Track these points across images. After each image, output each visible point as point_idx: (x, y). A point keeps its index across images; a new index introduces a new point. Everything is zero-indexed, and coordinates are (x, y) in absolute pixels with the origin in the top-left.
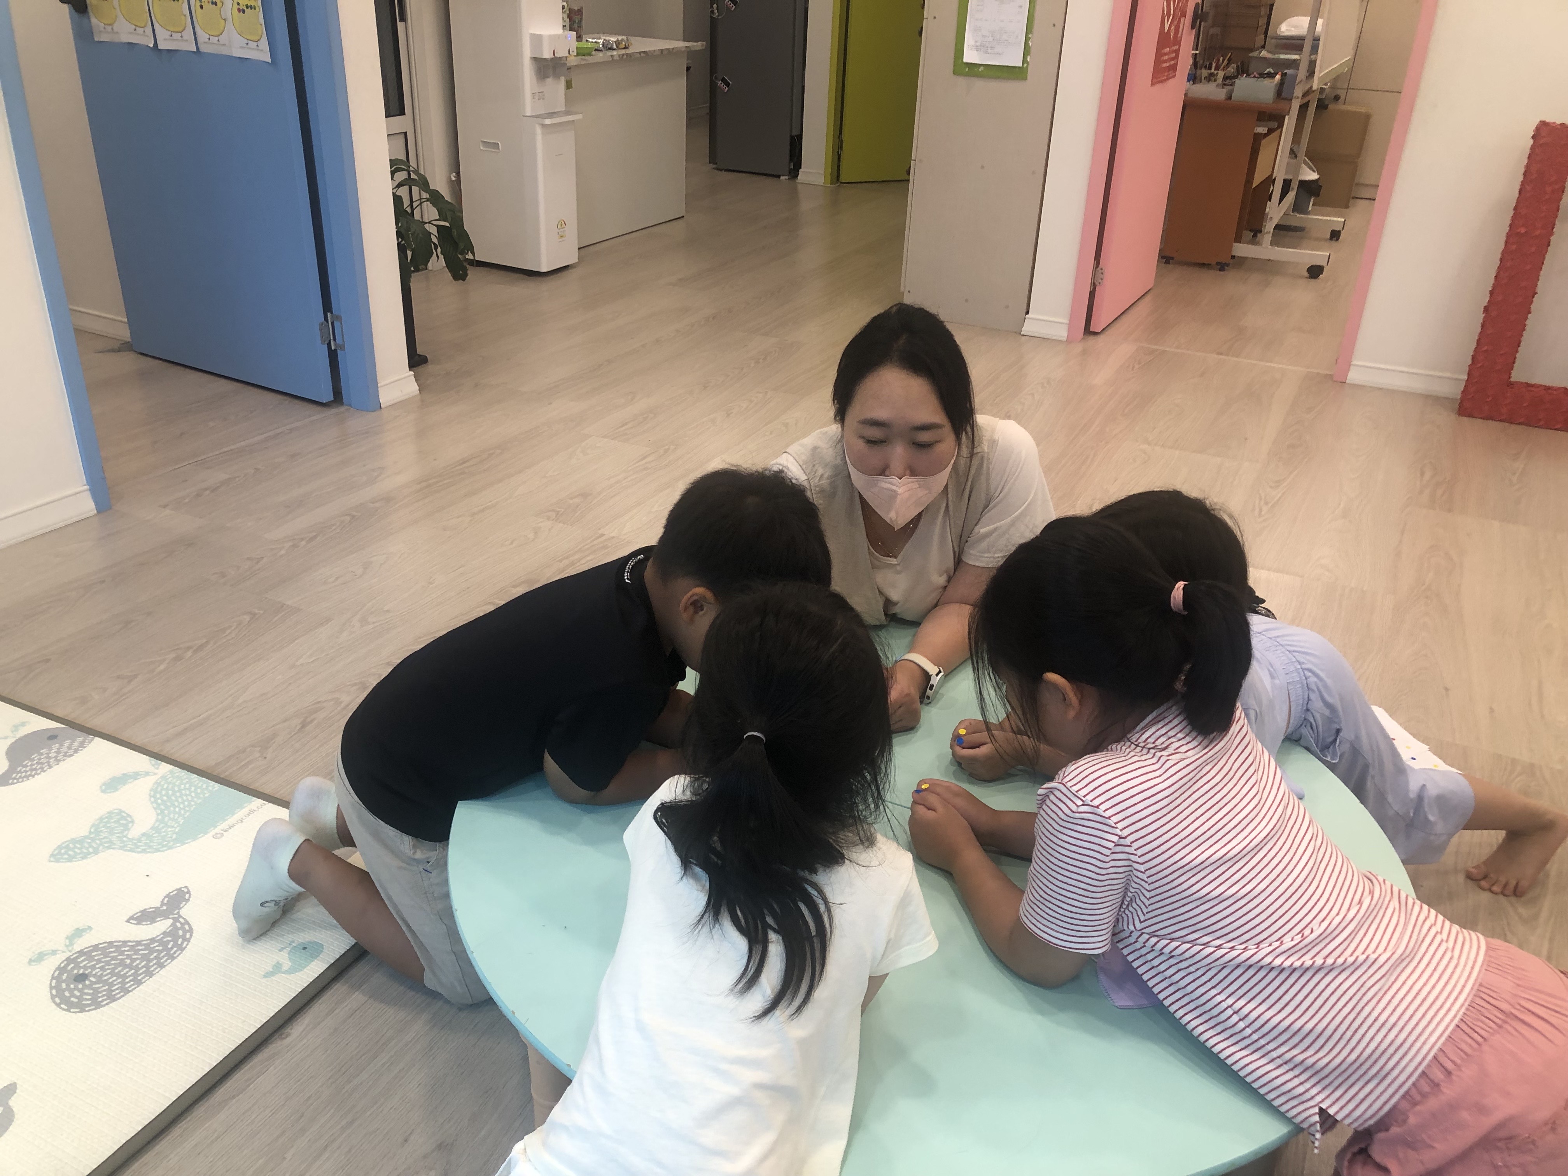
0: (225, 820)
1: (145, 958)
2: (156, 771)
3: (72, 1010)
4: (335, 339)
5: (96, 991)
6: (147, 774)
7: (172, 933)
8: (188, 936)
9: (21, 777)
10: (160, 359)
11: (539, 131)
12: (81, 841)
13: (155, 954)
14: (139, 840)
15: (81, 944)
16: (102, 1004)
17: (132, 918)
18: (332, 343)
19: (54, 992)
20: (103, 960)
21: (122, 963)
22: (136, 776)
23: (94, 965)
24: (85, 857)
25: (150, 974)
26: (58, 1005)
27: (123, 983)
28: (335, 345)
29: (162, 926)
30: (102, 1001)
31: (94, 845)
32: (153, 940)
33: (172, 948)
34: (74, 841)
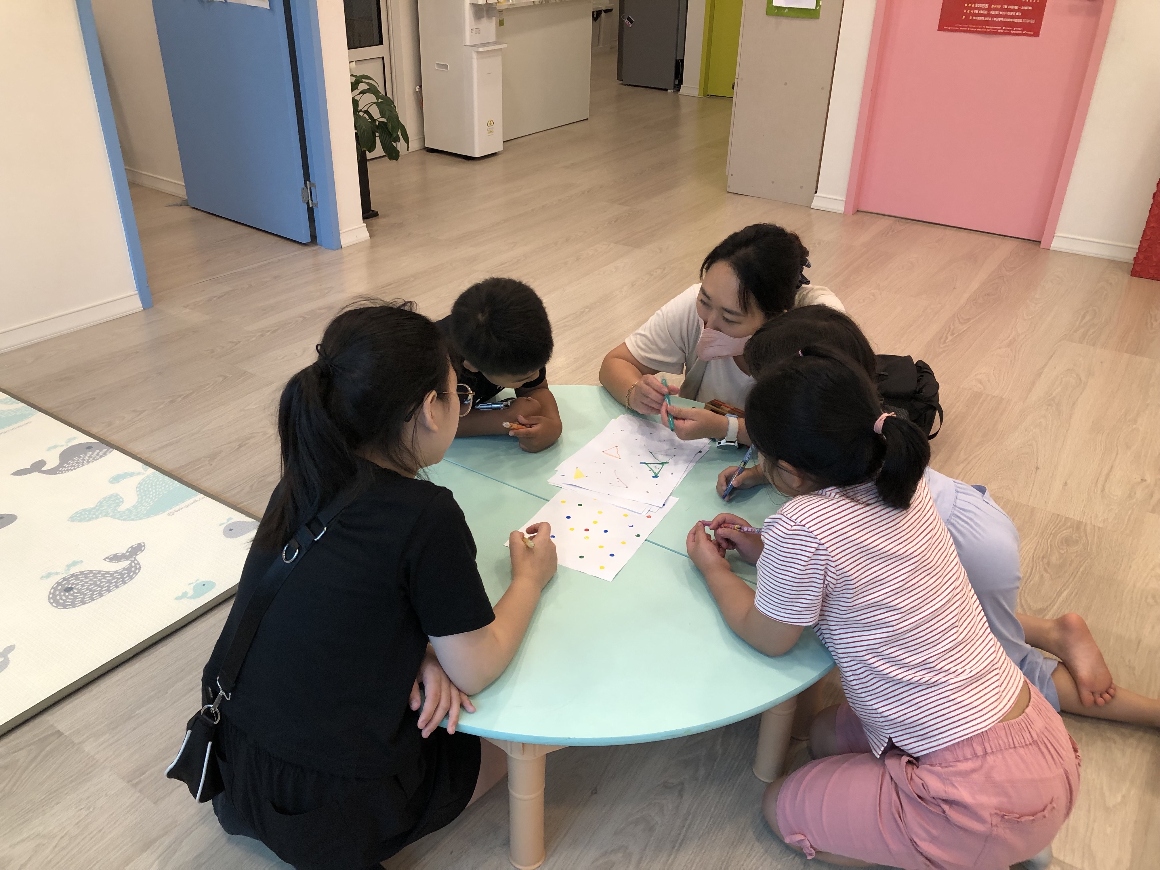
0: (177, 505)
1: (109, 582)
2: (144, 472)
3: (59, 607)
4: (312, 200)
5: (76, 598)
6: (139, 474)
7: (129, 569)
8: (137, 571)
9: (64, 470)
10: (204, 212)
11: (474, 55)
12: (90, 511)
13: (115, 580)
14: (124, 512)
15: (74, 570)
16: (77, 605)
17: (107, 558)
18: (310, 202)
19: (51, 596)
20: (84, 580)
21: (95, 583)
22: (131, 475)
23: (78, 583)
24: (90, 520)
25: (109, 591)
26: (51, 604)
27: (93, 594)
28: (312, 203)
29: (125, 564)
30: (77, 604)
31: (97, 514)
32: (116, 572)
33: (126, 577)
34: (85, 510)
